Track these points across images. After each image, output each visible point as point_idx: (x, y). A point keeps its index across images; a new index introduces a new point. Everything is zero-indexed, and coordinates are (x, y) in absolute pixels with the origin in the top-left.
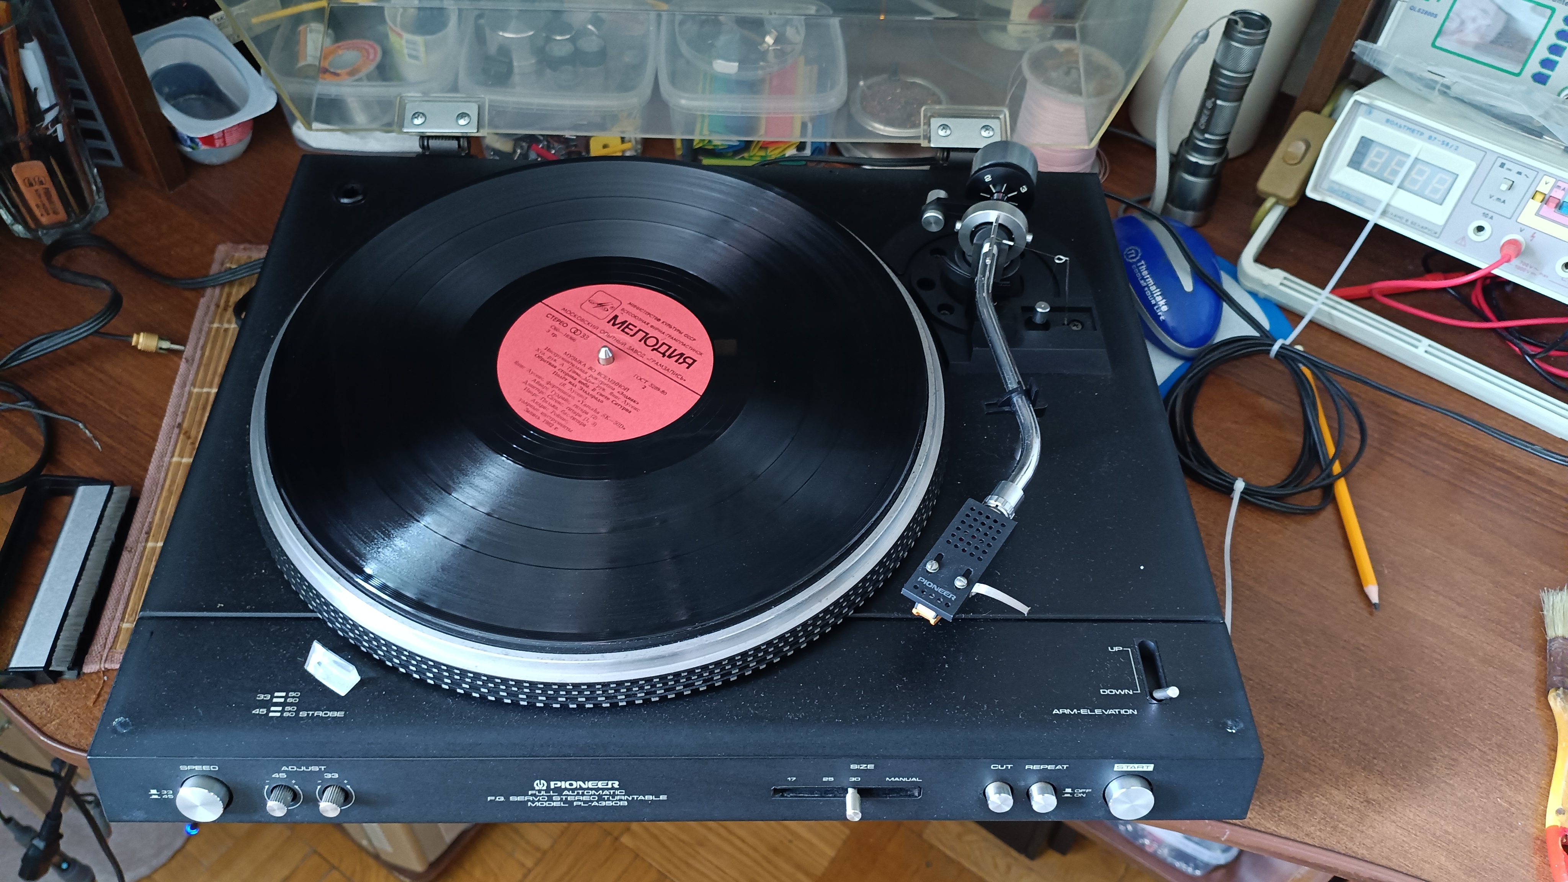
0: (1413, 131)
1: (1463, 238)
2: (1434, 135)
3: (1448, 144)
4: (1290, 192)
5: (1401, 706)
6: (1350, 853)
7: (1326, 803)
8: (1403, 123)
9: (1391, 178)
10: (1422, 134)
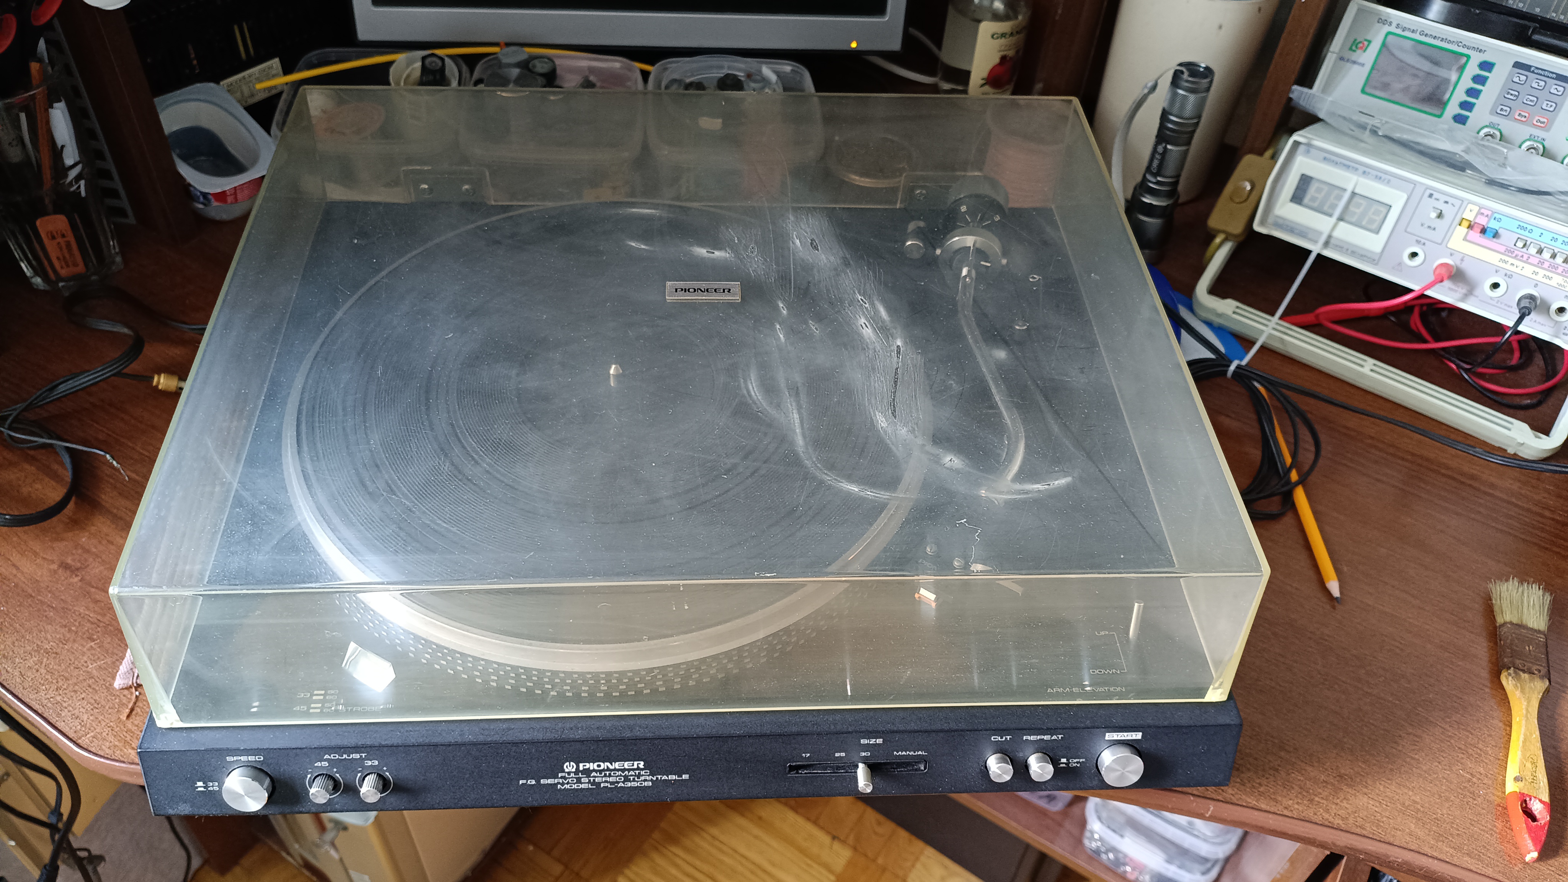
0: (1348, 167)
1: (1400, 264)
2: (1367, 170)
3: (1380, 178)
4: (1237, 228)
5: (1366, 689)
6: (1327, 823)
7: (1302, 778)
8: (1339, 160)
9: (1330, 211)
10: (1357, 169)
